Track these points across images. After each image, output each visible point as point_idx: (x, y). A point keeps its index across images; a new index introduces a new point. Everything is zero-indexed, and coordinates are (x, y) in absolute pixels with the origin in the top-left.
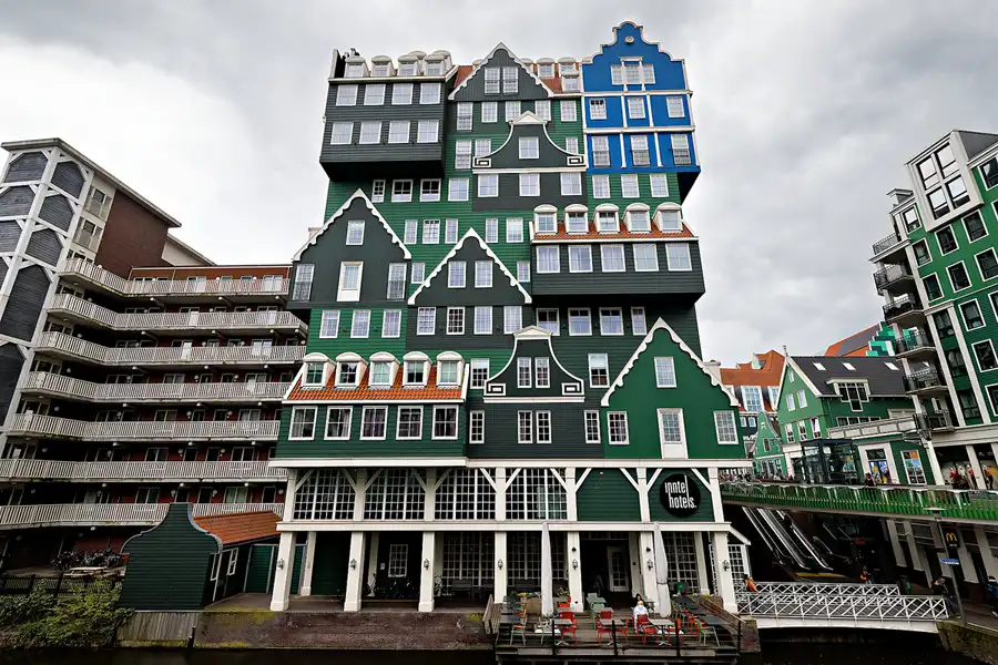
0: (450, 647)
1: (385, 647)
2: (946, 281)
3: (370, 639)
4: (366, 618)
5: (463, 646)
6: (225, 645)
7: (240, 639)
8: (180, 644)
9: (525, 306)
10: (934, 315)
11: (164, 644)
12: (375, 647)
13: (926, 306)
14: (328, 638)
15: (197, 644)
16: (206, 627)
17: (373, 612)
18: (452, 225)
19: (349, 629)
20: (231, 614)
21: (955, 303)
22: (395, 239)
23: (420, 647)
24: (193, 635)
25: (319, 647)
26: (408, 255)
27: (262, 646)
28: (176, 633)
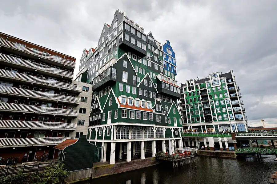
0: (149, 166)
1: (138, 168)
2: (189, 100)
3: (135, 167)
4: (134, 162)
5: (151, 165)
6: (102, 176)
7: (106, 174)
8: (88, 179)
9: (157, 93)
10: (187, 106)
11: (82, 180)
12: (136, 169)
13: (185, 104)
14: (126, 169)
15: (93, 177)
16: (95, 172)
17: (135, 161)
18: (144, 70)
19: (131, 166)
20: (103, 167)
21: (190, 104)
22: (134, 69)
23: (144, 167)
24: (91, 175)
25: (125, 171)
26: (137, 75)
27: (111, 174)
28: (85, 175)
